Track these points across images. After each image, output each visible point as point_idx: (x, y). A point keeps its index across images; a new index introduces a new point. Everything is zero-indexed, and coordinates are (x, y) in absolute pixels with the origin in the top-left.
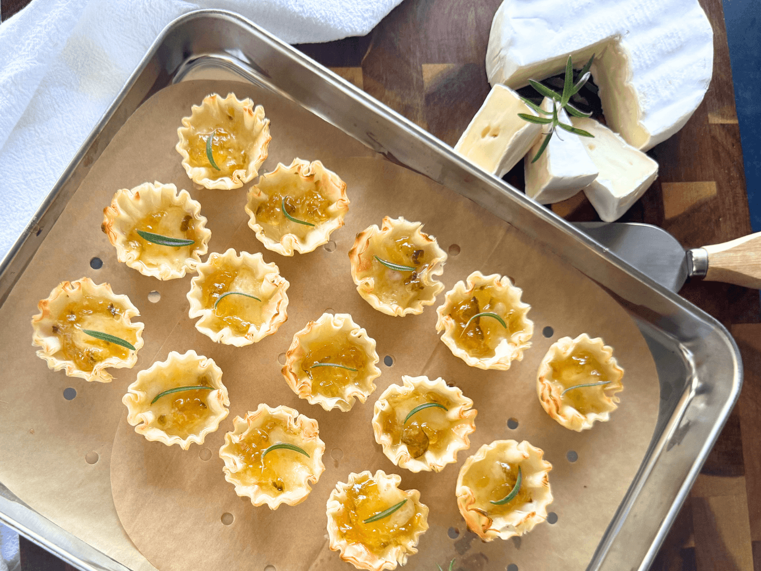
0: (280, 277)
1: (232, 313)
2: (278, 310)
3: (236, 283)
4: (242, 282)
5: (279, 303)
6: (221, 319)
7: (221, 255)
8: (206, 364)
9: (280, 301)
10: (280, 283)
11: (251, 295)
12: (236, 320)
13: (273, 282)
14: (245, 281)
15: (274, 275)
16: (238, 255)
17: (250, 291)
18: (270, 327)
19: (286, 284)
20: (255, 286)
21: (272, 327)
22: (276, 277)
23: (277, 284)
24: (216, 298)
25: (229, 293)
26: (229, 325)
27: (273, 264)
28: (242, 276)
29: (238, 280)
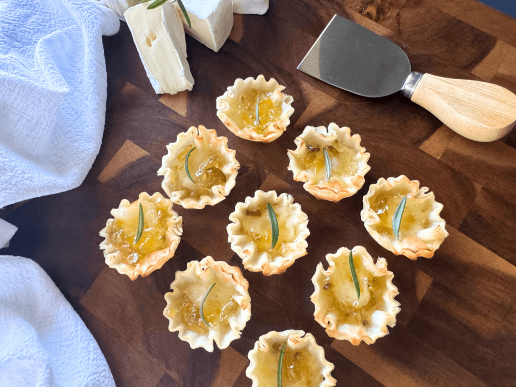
0: (201, 262)
1: (218, 311)
2: (229, 274)
3: (195, 300)
4: (195, 294)
5: (223, 271)
6: (221, 323)
7: (167, 306)
8: (262, 343)
9: (222, 269)
10: (207, 264)
11: (208, 290)
12: (225, 309)
13: (203, 269)
14: (195, 292)
15: (198, 266)
16: (172, 291)
17: (205, 290)
18: (242, 285)
19: (209, 258)
20: (201, 285)
21: (242, 284)
22: (200, 265)
23: (207, 267)
24: (202, 322)
25: (201, 309)
26: (228, 317)
27: (188, 264)
28: (190, 293)
29: (192, 297)
